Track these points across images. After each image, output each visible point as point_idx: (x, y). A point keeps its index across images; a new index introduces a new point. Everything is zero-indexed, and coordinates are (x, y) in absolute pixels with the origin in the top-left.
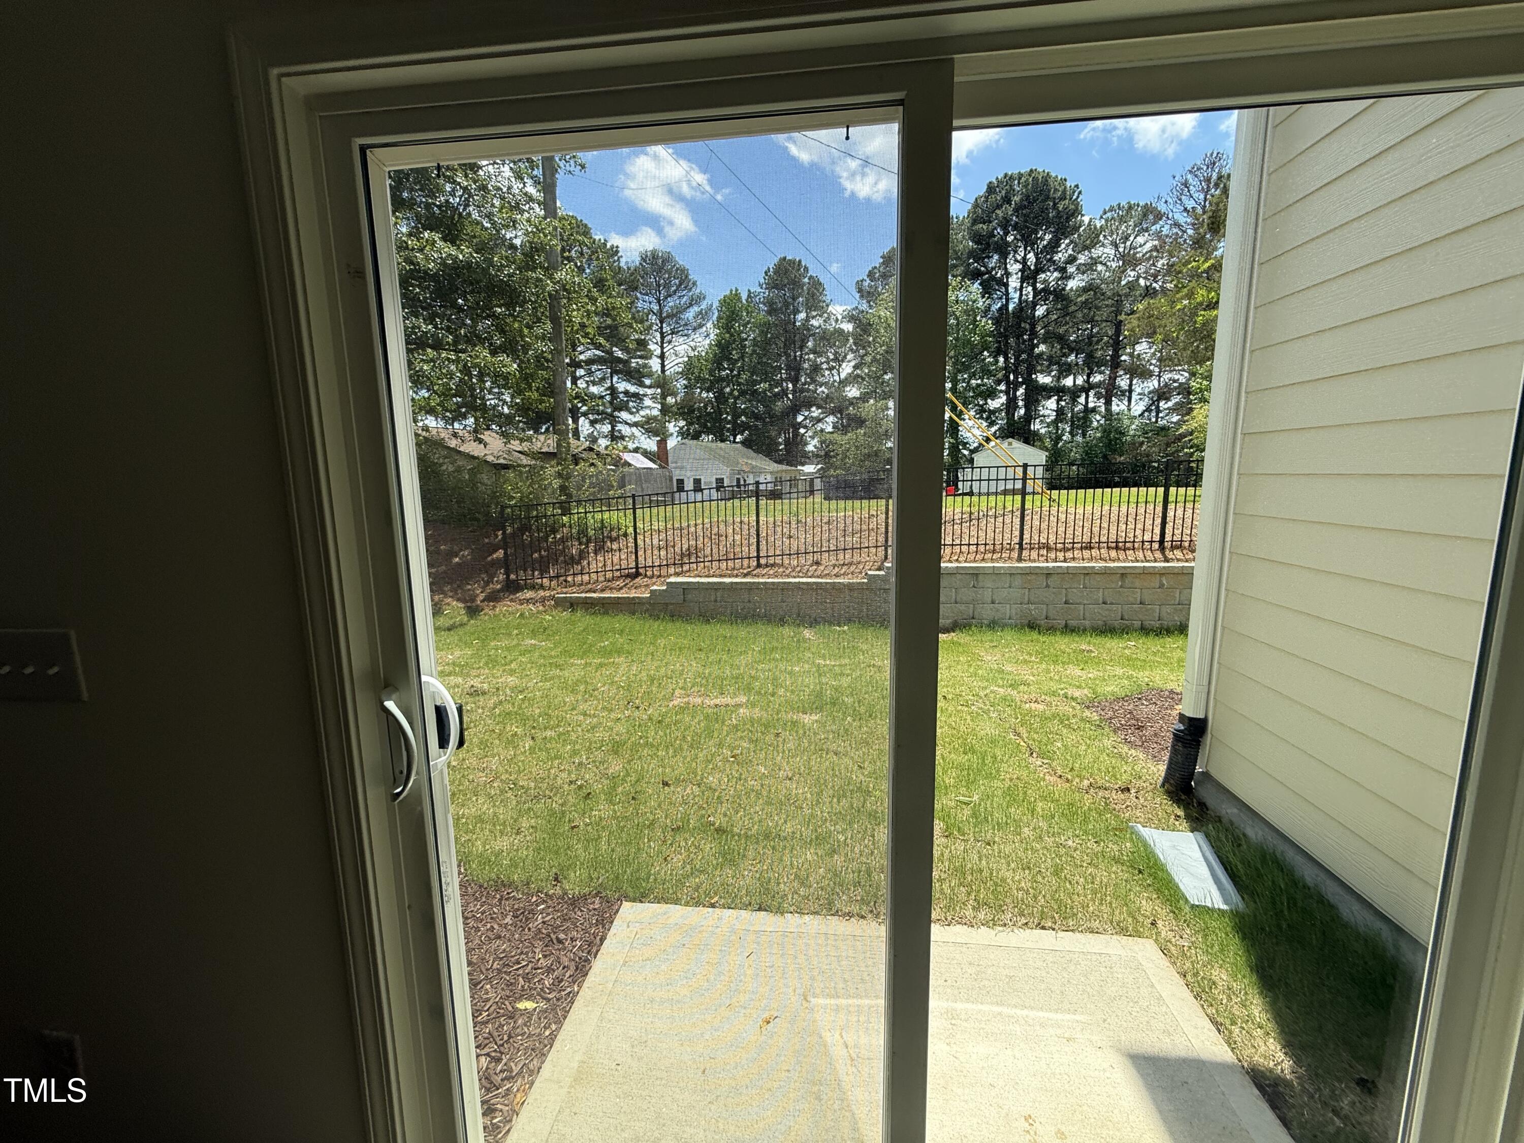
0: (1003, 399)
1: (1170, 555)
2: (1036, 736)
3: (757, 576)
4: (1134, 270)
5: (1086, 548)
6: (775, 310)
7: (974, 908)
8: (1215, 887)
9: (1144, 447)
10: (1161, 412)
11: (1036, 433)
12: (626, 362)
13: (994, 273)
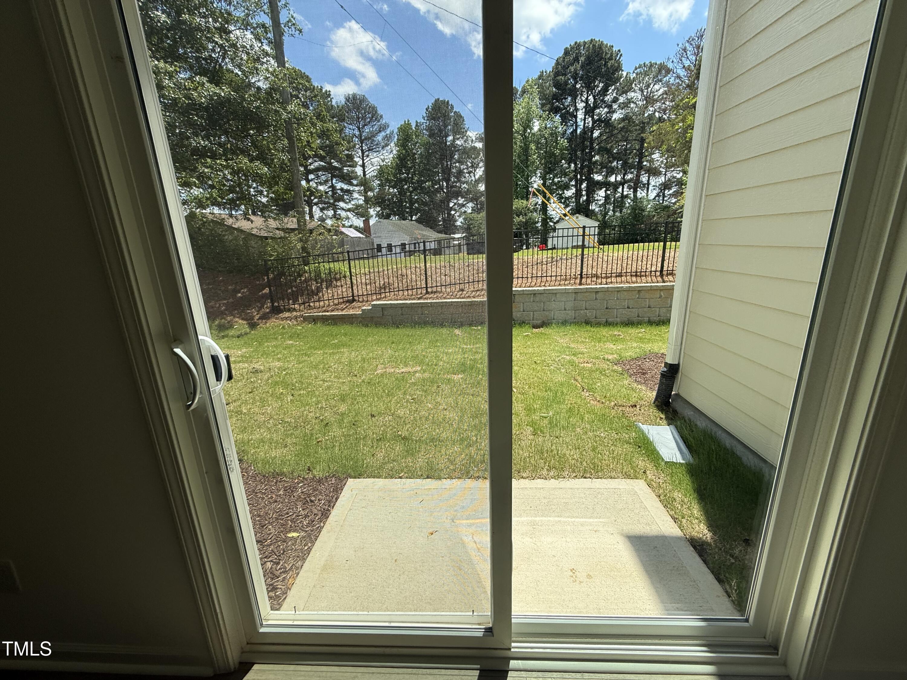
0: (573, 190)
1: (666, 279)
2: (586, 381)
3: (427, 299)
4: (652, 106)
5: (619, 276)
6: (434, 134)
7: (547, 470)
8: (679, 452)
9: (655, 218)
10: (666, 197)
11: (593, 211)
12: (341, 170)
13: (568, 109)
